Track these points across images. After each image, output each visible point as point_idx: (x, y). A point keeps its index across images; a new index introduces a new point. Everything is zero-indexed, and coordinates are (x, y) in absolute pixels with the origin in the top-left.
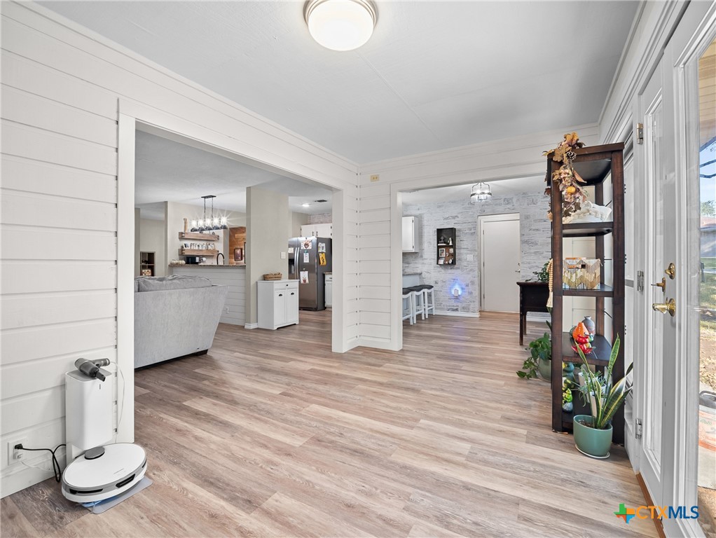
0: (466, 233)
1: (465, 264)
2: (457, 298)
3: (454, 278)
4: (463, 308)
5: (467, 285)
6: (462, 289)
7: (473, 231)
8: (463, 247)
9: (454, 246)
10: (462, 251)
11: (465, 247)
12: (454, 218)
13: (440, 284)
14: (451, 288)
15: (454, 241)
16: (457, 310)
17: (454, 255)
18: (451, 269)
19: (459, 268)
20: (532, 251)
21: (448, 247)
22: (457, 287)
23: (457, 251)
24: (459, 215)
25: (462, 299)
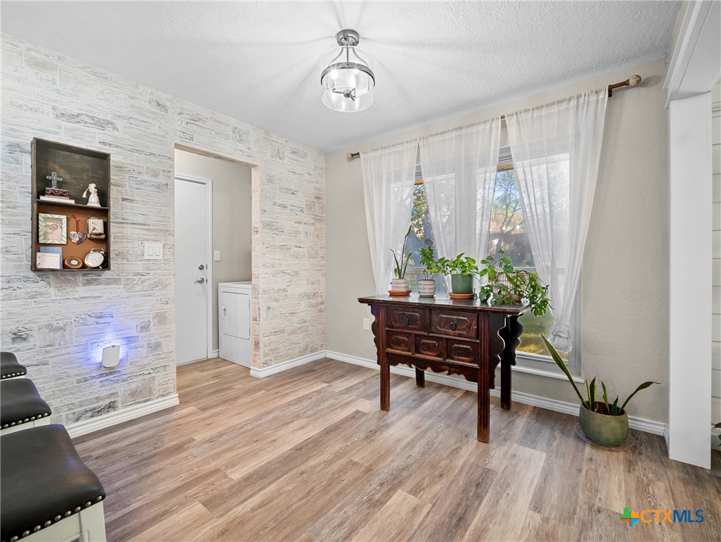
0: (142, 183)
1: (139, 267)
2: (108, 372)
3: (99, 309)
4: (133, 394)
5: (145, 328)
6: (129, 340)
7: (161, 180)
8: (131, 218)
9: (103, 212)
10: (128, 230)
11: (140, 219)
12: (102, 124)
13: (36, 340)
14: (87, 347)
15: (104, 196)
16: (111, 406)
17: (103, 241)
18: (89, 283)
19: (116, 281)
20: (277, 244)
21: (81, 209)
22: (110, 339)
23: (113, 229)
24: (120, 124)
25: (127, 369)
